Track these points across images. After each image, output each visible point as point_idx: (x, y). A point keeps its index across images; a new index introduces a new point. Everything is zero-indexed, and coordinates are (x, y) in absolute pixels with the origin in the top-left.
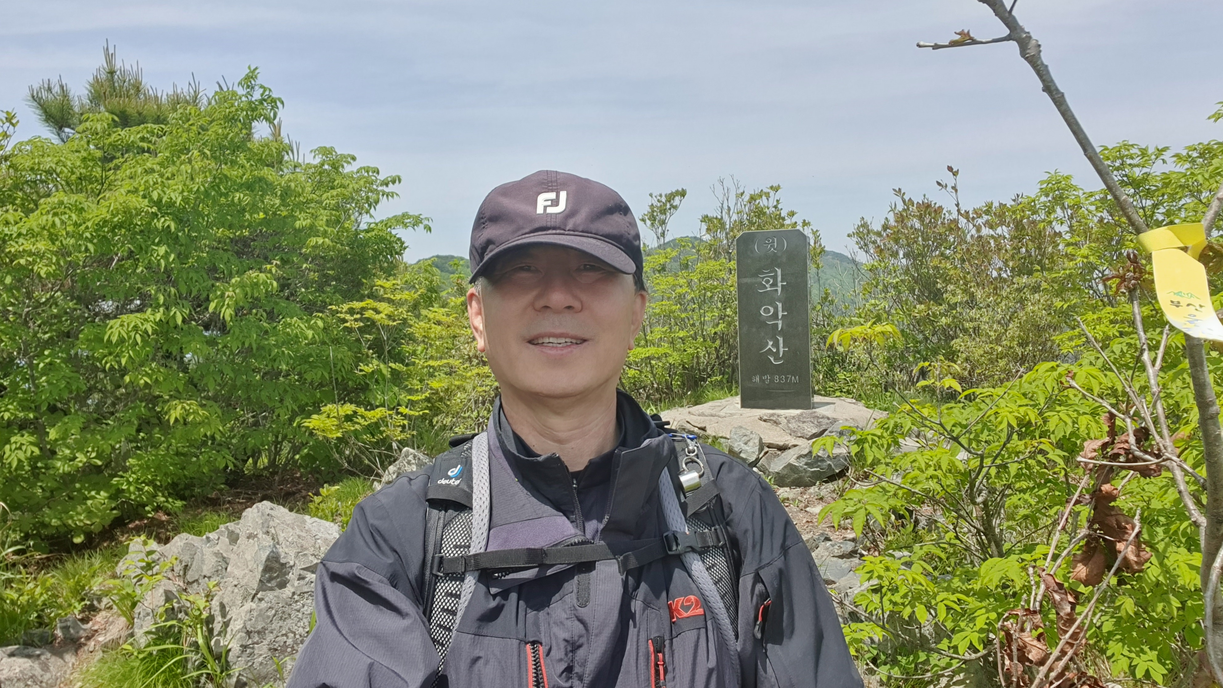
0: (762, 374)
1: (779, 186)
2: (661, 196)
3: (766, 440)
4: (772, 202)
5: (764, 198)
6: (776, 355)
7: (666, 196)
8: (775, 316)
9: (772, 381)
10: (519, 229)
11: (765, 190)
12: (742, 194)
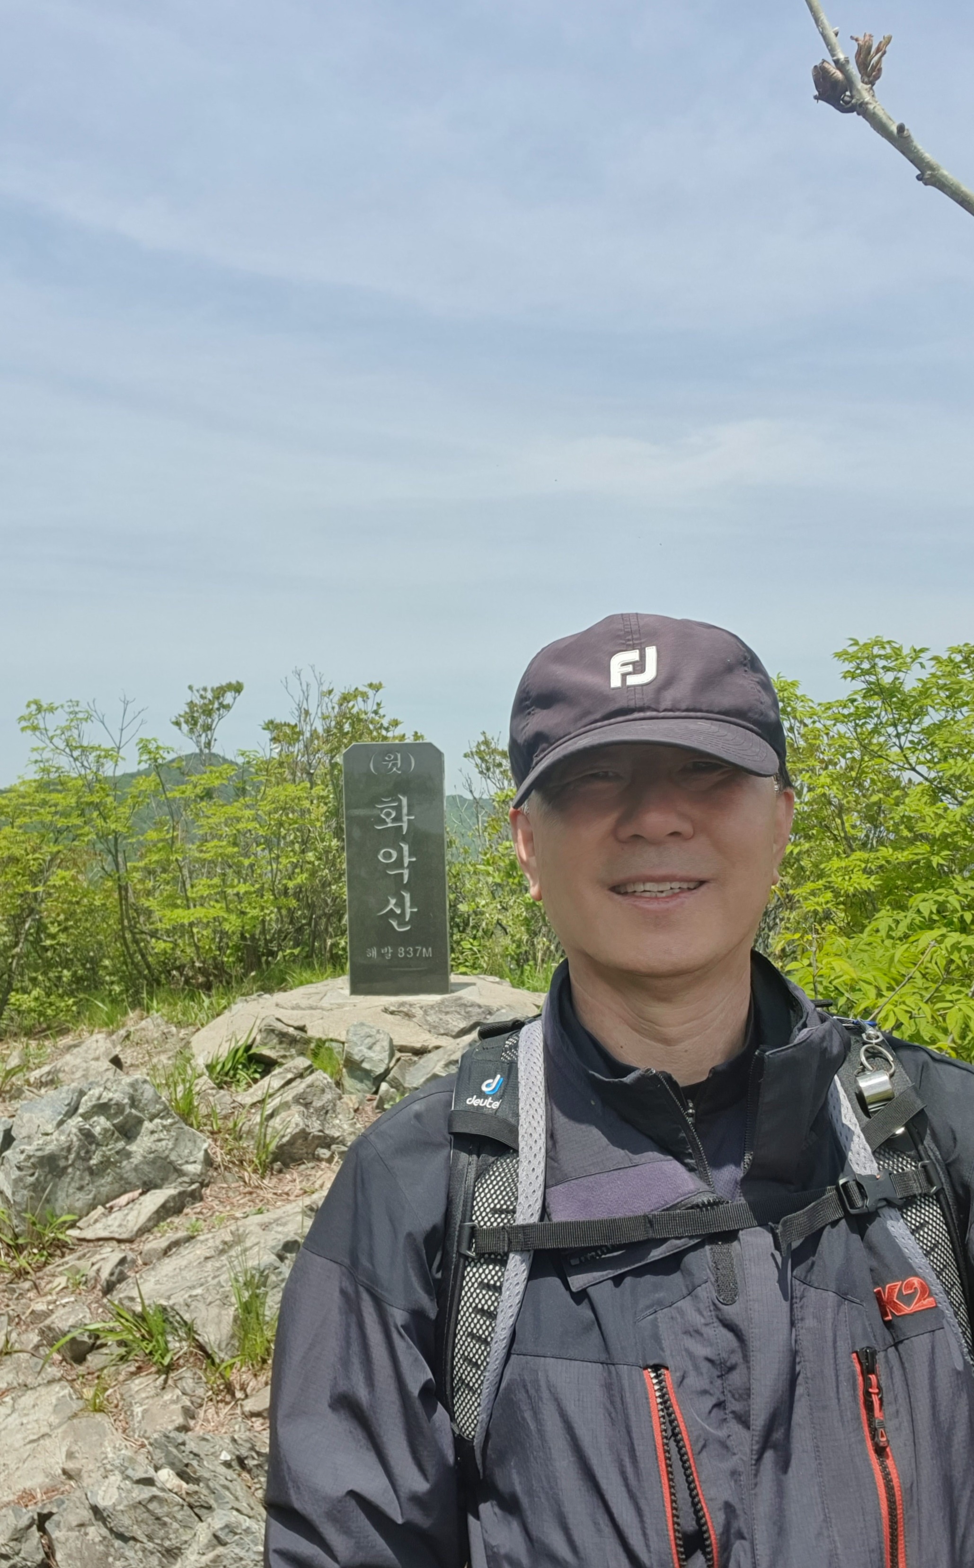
0: (380, 945)
1: (380, 684)
2: (205, 689)
3: (397, 1042)
4: (371, 706)
5: (360, 699)
6: (400, 918)
7: (212, 690)
8: (399, 863)
9: (395, 954)
10: (587, 713)
11: (362, 689)
12: (330, 692)
